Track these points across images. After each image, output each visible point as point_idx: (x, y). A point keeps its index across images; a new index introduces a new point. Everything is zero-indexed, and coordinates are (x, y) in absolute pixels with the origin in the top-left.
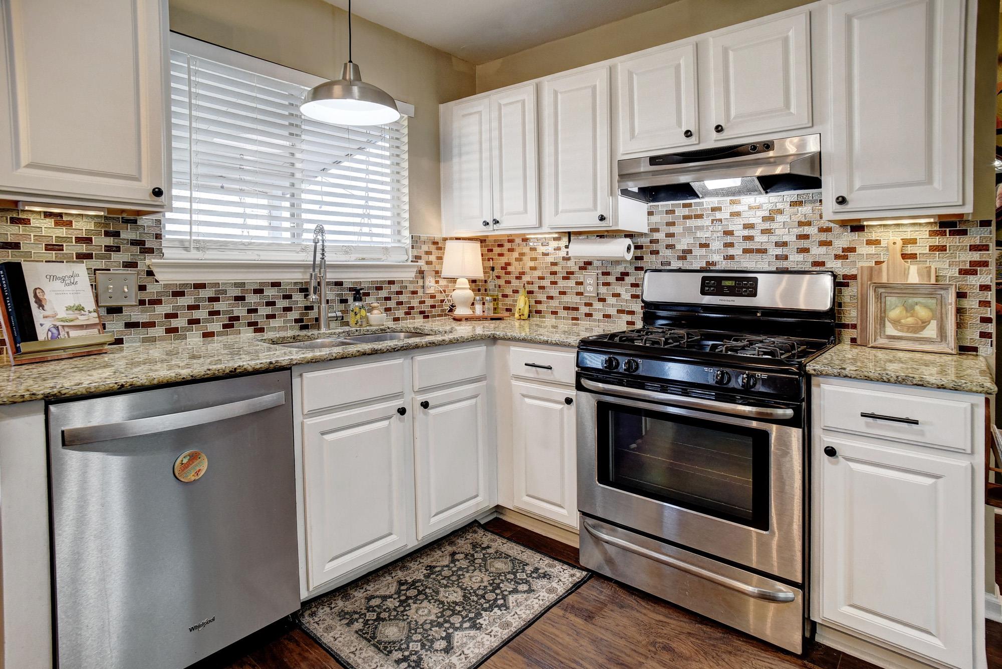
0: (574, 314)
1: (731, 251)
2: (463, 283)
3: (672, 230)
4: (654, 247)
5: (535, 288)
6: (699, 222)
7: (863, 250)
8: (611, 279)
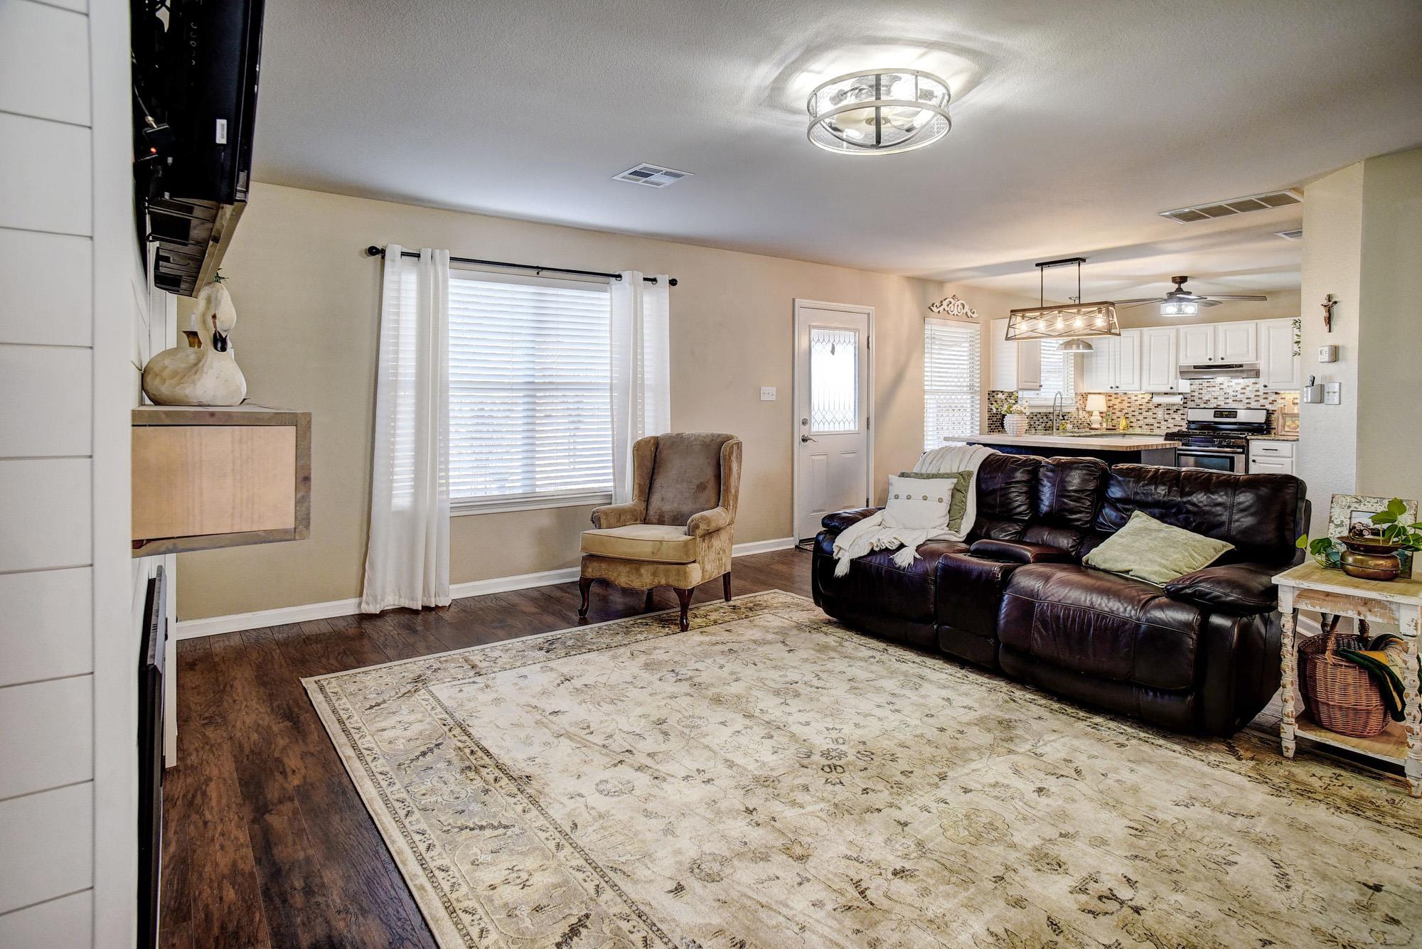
0: (1152, 427)
1: (1227, 401)
2: (1096, 413)
3: (1201, 391)
4: (1193, 398)
5: (1130, 416)
6: (1214, 389)
7: (1280, 401)
8: (1171, 412)
